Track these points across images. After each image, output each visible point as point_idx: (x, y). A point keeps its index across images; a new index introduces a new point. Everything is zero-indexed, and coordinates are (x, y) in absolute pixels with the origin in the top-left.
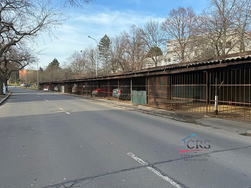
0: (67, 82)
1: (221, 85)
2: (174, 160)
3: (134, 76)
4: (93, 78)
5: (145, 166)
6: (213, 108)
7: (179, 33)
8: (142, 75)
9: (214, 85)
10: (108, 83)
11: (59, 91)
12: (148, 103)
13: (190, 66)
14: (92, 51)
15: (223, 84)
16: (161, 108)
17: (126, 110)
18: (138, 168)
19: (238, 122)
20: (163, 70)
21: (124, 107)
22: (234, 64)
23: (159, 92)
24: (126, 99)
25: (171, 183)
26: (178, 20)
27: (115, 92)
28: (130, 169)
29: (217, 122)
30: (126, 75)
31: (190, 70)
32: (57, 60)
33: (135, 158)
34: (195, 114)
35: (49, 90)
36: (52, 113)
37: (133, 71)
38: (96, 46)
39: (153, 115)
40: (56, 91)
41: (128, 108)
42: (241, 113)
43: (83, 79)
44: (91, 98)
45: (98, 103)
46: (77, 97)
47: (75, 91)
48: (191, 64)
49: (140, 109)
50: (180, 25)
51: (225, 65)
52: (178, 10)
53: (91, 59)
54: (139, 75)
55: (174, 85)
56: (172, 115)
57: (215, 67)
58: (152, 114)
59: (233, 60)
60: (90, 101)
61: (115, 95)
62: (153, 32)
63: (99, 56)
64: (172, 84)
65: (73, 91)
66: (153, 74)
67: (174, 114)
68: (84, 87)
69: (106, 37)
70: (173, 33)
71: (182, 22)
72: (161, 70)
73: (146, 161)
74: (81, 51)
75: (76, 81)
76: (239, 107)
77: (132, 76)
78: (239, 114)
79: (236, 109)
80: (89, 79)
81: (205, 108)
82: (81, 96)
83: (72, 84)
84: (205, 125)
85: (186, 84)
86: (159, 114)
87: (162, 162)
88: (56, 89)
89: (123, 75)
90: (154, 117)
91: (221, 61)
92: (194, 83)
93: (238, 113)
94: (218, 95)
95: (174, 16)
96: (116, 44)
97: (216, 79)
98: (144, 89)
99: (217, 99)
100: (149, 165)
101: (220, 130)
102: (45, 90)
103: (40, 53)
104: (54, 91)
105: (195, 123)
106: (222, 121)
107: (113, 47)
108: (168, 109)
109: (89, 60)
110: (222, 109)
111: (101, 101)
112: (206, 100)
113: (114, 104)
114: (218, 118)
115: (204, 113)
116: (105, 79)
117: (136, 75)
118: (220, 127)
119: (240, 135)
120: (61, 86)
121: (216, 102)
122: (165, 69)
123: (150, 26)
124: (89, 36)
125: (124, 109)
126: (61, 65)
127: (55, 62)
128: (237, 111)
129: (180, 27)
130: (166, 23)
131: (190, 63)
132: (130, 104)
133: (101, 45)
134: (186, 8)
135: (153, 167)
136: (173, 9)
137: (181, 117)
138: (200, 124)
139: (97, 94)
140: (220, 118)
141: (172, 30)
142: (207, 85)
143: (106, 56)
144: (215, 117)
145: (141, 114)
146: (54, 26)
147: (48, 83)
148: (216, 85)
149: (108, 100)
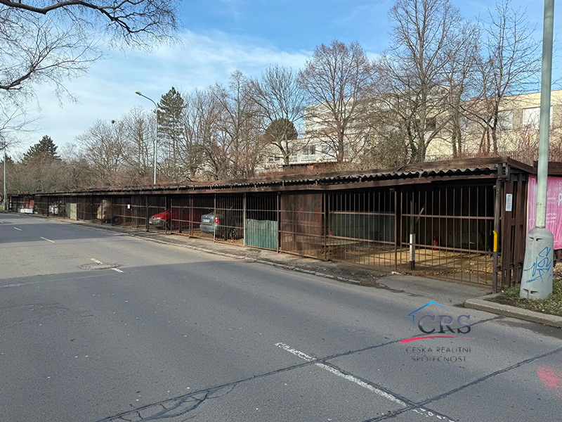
0: (84, 194)
1: (420, 215)
2: (355, 351)
3: (252, 191)
4: (154, 190)
5: (312, 362)
6: (406, 256)
7: (334, 95)
8: (270, 189)
9: (409, 215)
10: (191, 201)
11: (63, 214)
12: (281, 247)
13: (365, 179)
14: (140, 122)
15: (423, 213)
16: (308, 256)
17: (240, 262)
18: (301, 365)
19: (451, 284)
20: (313, 182)
21: (232, 256)
22: (443, 180)
23: (304, 224)
24: (231, 235)
25: (359, 383)
26: (332, 69)
27: (207, 221)
28: (289, 369)
29: (415, 284)
30: (233, 187)
31: (364, 186)
32: (52, 139)
33: (291, 351)
34: (373, 267)
35: (34, 213)
36: (82, 271)
37: (249, 180)
38: (150, 112)
39: (296, 270)
40: (54, 215)
41: (241, 257)
42: (456, 266)
43: (130, 191)
44: (148, 233)
45: (171, 246)
46: (112, 229)
47: (103, 216)
48: (368, 175)
49: (266, 260)
50: (337, 80)
51: (429, 180)
52: (331, 48)
53: (137, 140)
54: (263, 189)
55: (335, 213)
56: (331, 270)
57: (410, 183)
58: (292, 269)
59: (441, 174)
60: (148, 241)
61: (205, 228)
62: (282, 92)
63: (158, 136)
64: (331, 210)
65: (99, 217)
66: (292, 188)
67: (334, 268)
68: (129, 207)
69: (174, 92)
70: (322, 95)
71: (339, 74)
72: (308, 183)
73: (312, 355)
74: (113, 122)
75: (110, 193)
76: (452, 254)
77: (247, 190)
78: (451, 268)
79: (447, 258)
80: (143, 190)
81: (393, 256)
82: (120, 228)
83: (97, 199)
84: (394, 291)
85: (357, 210)
86: (307, 269)
87: (338, 355)
88: (53, 209)
89: (227, 187)
90: (300, 277)
91: (421, 172)
92: (371, 211)
93: (451, 266)
94: (415, 232)
95: (325, 60)
96: (199, 109)
97: (412, 204)
98: (272, 217)
99: (413, 241)
100: (318, 361)
101: (421, 298)
102: (22, 211)
103: (23, 128)
104: (49, 214)
105: (376, 285)
106: (423, 282)
107: (191, 117)
108: (324, 258)
109: (133, 143)
110: (422, 258)
111: (173, 240)
112: (395, 243)
113: (207, 249)
114: (416, 275)
115: (390, 266)
116: (184, 192)
117: (256, 189)
118: (421, 292)
119: (455, 308)
120: (67, 204)
121: (411, 246)
122: (318, 180)
123: (275, 77)
124: (139, 91)
125: (233, 260)
126: (60, 152)
127: (47, 145)
128: (449, 260)
129: (335, 83)
130: (308, 73)
131: (366, 172)
132: (241, 246)
133: (161, 110)
134: (347, 45)
135: (324, 363)
136: (322, 45)
137: (349, 274)
138: (386, 288)
139: (159, 224)
140: (420, 275)
141: (320, 90)
142: (395, 215)
143: (174, 135)
144: (411, 274)
145: (270, 269)
146: (67, 71)
147: (34, 195)
148: (411, 215)
149: (191, 237)
